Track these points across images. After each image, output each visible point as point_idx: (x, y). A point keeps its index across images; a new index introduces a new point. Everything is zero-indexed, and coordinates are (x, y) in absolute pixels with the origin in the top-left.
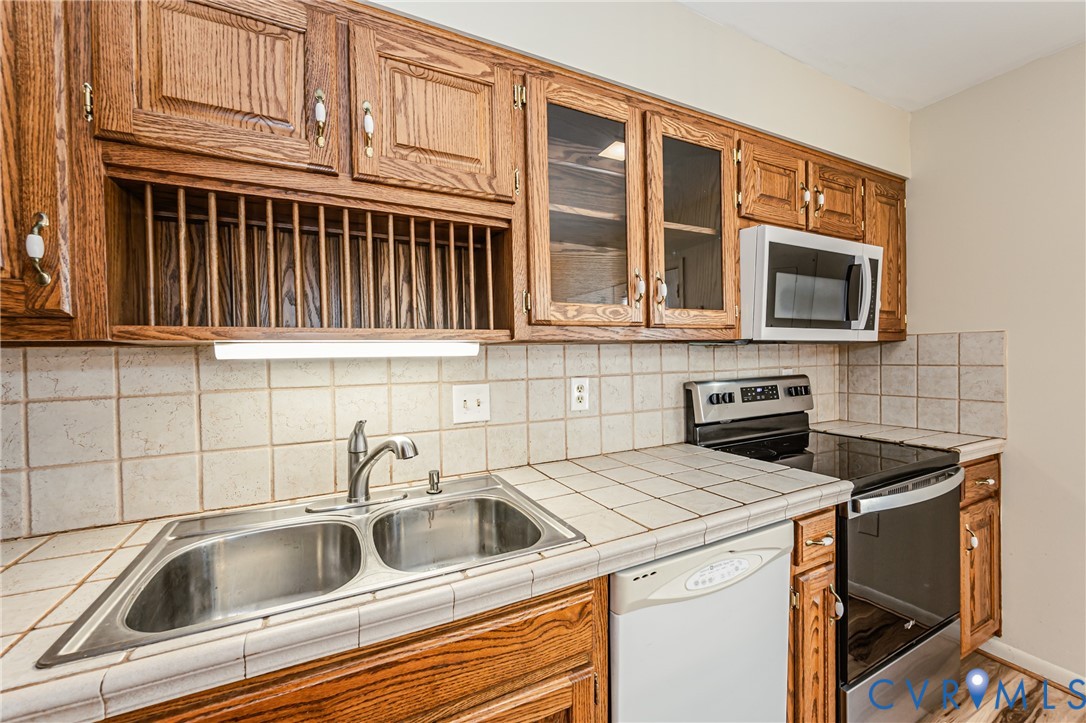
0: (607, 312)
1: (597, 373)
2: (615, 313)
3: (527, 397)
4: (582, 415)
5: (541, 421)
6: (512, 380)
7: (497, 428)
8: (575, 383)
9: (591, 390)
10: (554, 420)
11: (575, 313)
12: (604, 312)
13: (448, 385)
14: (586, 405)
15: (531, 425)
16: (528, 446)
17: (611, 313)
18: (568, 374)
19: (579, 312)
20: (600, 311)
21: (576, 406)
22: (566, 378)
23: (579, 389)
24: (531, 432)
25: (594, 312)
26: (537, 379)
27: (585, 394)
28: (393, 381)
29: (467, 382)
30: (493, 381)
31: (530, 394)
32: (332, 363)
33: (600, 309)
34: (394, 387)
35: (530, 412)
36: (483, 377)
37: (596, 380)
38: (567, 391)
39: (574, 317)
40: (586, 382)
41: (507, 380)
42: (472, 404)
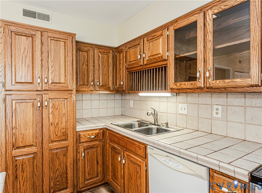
0: (189, 84)
1: (226, 104)
2: (192, 84)
3: (198, 109)
4: (218, 119)
5: (203, 118)
6: (194, 104)
7: (189, 117)
8: (215, 107)
9: (223, 111)
10: (207, 119)
11: (179, 85)
12: (188, 84)
13: (178, 103)
14: (219, 116)
15: (199, 118)
16: (198, 125)
17: (190, 84)
18: (213, 104)
19: (180, 85)
20: (186, 84)
21: (215, 115)
22: (212, 105)
23: (217, 109)
24: (199, 120)
25: (185, 84)
26: (202, 104)
27: (220, 111)
28: (168, 101)
29: (182, 103)
30: (189, 103)
31: (199, 109)
32: (159, 97)
33: (186, 83)
34: (168, 103)
35: (199, 115)
36: (186, 102)
37: (225, 107)
38: (212, 110)
39: (179, 86)
40: (220, 107)
41: (193, 104)
42: (183, 109)
